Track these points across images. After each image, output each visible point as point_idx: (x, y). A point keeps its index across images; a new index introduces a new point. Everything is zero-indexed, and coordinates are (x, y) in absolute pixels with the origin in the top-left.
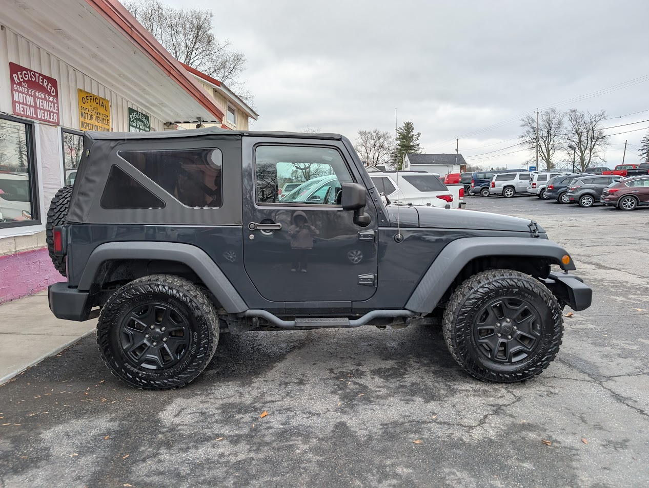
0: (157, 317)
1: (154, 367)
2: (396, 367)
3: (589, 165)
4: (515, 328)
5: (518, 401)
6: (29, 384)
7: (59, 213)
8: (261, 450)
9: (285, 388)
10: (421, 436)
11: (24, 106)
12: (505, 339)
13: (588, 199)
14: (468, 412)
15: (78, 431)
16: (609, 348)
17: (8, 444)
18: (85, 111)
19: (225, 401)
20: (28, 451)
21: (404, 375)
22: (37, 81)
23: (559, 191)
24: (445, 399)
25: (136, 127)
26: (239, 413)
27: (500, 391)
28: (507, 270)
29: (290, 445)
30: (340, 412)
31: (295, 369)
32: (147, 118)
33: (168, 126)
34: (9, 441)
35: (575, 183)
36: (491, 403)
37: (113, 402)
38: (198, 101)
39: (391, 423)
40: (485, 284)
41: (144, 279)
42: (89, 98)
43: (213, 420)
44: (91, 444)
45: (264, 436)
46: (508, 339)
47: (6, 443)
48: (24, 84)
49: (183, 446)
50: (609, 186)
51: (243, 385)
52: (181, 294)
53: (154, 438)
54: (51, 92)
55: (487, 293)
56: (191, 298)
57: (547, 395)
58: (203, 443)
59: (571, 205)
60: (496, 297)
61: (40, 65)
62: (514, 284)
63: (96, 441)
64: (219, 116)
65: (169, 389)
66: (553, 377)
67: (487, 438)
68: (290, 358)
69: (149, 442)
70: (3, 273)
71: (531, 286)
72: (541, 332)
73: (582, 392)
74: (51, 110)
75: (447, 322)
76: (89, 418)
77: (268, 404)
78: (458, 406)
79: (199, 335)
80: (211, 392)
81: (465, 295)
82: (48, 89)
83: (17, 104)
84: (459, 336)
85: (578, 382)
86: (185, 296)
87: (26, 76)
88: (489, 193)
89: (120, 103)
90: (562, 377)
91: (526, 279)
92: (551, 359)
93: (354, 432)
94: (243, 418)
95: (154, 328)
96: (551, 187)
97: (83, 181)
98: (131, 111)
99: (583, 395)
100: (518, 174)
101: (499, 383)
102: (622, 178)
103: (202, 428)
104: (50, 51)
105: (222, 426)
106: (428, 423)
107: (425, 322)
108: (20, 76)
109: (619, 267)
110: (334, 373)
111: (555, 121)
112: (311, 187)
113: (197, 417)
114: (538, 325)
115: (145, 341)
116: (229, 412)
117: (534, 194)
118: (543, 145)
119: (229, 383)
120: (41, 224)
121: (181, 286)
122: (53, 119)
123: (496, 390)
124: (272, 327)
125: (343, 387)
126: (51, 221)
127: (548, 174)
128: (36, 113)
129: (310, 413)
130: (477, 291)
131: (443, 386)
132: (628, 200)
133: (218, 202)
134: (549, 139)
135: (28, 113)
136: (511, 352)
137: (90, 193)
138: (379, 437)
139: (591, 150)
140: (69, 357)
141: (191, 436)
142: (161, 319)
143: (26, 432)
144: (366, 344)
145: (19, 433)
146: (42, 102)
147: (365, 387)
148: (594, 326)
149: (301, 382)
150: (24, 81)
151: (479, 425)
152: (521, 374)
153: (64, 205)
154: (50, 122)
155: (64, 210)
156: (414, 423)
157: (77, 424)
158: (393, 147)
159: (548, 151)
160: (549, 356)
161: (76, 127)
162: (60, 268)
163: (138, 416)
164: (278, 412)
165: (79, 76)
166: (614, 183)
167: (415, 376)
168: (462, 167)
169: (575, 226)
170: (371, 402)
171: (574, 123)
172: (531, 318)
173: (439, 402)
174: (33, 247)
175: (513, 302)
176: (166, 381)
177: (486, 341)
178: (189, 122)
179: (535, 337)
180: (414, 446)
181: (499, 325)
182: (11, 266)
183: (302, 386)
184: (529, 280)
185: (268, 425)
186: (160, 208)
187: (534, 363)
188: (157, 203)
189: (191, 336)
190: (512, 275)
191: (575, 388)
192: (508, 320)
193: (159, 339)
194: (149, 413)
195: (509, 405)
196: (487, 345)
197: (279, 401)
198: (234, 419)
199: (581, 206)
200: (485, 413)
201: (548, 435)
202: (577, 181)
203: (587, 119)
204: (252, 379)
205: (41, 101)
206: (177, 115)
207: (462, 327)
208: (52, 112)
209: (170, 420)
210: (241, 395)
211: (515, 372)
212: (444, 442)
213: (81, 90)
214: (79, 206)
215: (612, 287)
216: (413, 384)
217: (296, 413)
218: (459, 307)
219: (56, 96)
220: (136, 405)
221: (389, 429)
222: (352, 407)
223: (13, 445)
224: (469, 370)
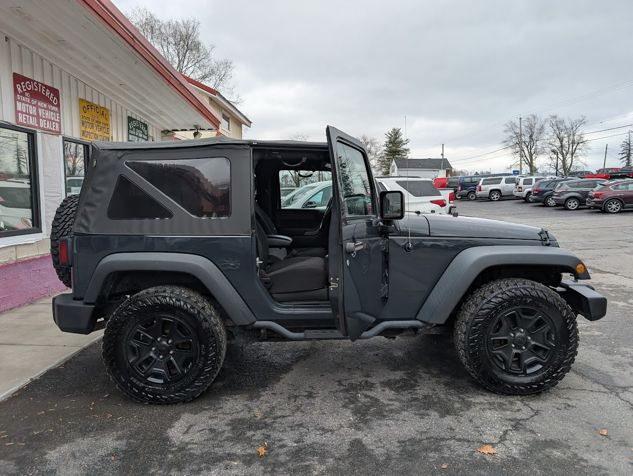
0: (163, 328)
1: (161, 381)
2: (406, 378)
3: (571, 169)
4: (529, 338)
5: (535, 414)
6: (32, 399)
7: (64, 223)
8: (276, 471)
9: (295, 401)
10: (442, 455)
11: (27, 116)
12: (518, 349)
13: (574, 202)
14: (486, 427)
15: (85, 451)
16: (619, 356)
17: (12, 466)
18: (86, 120)
19: (235, 416)
20: (33, 474)
21: (415, 387)
22: (40, 91)
23: (545, 194)
24: (461, 413)
25: (135, 135)
26: (250, 430)
27: (516, 404)
28: (519, 280)
29: (306, 466)
30: (354, 428)
31: (303, 380)
32: (146, 126)
33: (166, 134)
34: (14, 463)
35: (560, 187)
36: (509, 417)
37: (118, 419)
38: (196, 109)
39: (409, 440)
40: (499, 294)
41: (151, 290)
42: (89, 107)
43: (224, 438)
44: (98, 466)
45: (278, 455)
46: (523, 349)
47: (11, 465)
48: (27, 94)
49: (195, 467)
50: (594, 189)
51: (251, 399)
52: (189, 306)
53: (164, 459)
54: (54, 102)
55: (500, 303)
56: (199, 309)
57: (565, 408)
58: (215, 464)
59: (557, 208)
60: (509, 307)
61: (43, 75)
62: (528, 293)
63: (104, 463)
64: (216, 124)
65: (176, 403)
66: (567, 388)
67: (510, 457)
68: (296, 369)
69: (159, 462)
70: (3, 282)
71: (545, 296)
72: (554, 342)
73: (600, 404)
74: (53, 119)
75: (459, 332)
76: (95, 435)
77: (279, 419)
78: (475, 421)
79: (207, 348)
80: (219, 406)
81: (478, 305)
82: (50, 99)
83: (20, 114)
84: (472, 347)
85: (594, 394)
86: (192, 307)
87: (29, 86)
88: (476, 197)
89: (119, 112)
90: (577, 388)
91: (540, 289)
92: (567, 370)
93: (370, 450)
94: (254, 435)
95: (161, 341)
96: (536, 190)
97: (90, 191)
98: (130, 119)
99: (602, 408)
100: (504, 178)
101: (513, 395)
102: (607, 182)
103: (213, 446)
104: (54, 62)
105: (233, 445)
106: (446, 440)
107: (434, 332)
108: (23, 87)
109: (613, 270)
110: (343, 386)
111: (537, 126)
112: (307, 193)
113: (207, 435)
114: (553, 336)
115: (152, 354)
116: (240, 428)
117: (519, 197)
118: (525, 149)
119: (237, 396)
120: (42, 232)
121: (189, 298)
122: (55, 128)
123: (512, 403)
124: (279, 338)
125: (353, 400)
126: (56, 231)
127: (534, 178)
128: (38, 123)
129: (323, 429)
130: (490, 301)
131: (457, 399)
132: (613, 203)
133: (226, 212)
134: (532, 144)
135: (31, 122)
136: (525, 363)
137: (98, 204)
138: (398, 456)
139: (572, 154)
140: (72, 369)
141: (201, 456)
142: (168, 331)
143: (30, 452)
144: (372, 353)
145: (23, 454)
146: (44, 112)
147: (377, 400)
148: (600, 333)
149: (310, 396)
150: (28, 91)
151: (500, 442)
152: (536, 386)
153: (69, 215)
154: (52, 131)
155: (69, 221)
156: (433, 440)
157: (83, 443)
158: (380, 152)
159: (531, 156)
160: (564, 367)
161: (77, 135)
162: (64, 279)
163: (146, 433)
164: (290, 429)
165: (81, 85)
166: (599, 187)
167: (427, 387)
168: (448, 172)
169: (565, 229)
170: (384, 416)
171: (555, 128)
172: (545, 329)
173: (455, 416)
174: (34, 255)
175: (527, 312)
176: (173, 396)
177: (500, 352)
178: (186, 130)
179: (549, 347)
180: (436, 466)
181: (512, 335)
182: (12, 275)
183: (312, 399)
184: (543, 290)
185: (280, 443)
186: (167, 218)
187: (550, 374)
188: (165, 213)
189: (199, 349)
190: (525, 284)
191: (592, 400)
192: (522, 330)
193: (165, 352)
194: (157, 430)
195: (527, 419)
196: (501, 356)
197: (289, 416)
198: (245, 436)
199: (567, 209)
200: (504, 428)
201: (573, 453)
202: (562, 185)
203: (568, 125)
204: (260, 392)
205: (43, 110)
206: (175, 123)
207: (476, 338)
208: (54, 121)
209: (179, 437)
210: (250, 410)
211: (530, 384)
212: (467, 461)
213: (82, 100)
214: (85, 217)
215: (611, 291)
216: (425, 397)
217: (308, 430)
218: (472, 317)
219: (58, 106)
220: (143, 422)
221: (407, 446)
222: (366, 422)
223: (17, 467)
224: (483, 381)
